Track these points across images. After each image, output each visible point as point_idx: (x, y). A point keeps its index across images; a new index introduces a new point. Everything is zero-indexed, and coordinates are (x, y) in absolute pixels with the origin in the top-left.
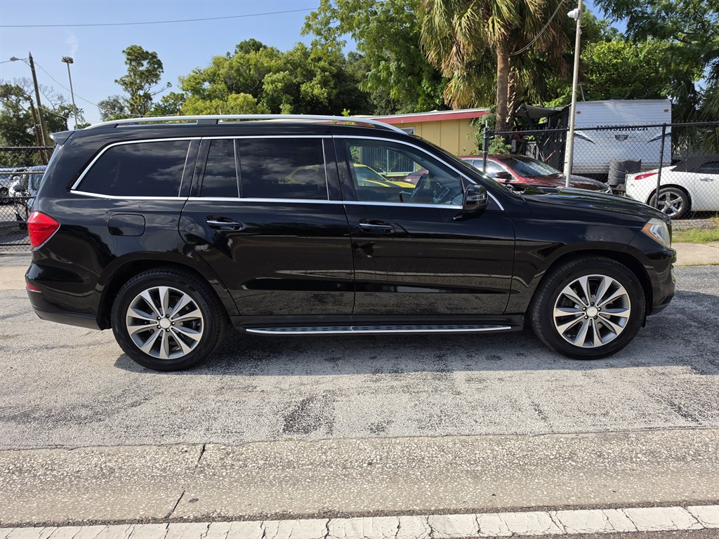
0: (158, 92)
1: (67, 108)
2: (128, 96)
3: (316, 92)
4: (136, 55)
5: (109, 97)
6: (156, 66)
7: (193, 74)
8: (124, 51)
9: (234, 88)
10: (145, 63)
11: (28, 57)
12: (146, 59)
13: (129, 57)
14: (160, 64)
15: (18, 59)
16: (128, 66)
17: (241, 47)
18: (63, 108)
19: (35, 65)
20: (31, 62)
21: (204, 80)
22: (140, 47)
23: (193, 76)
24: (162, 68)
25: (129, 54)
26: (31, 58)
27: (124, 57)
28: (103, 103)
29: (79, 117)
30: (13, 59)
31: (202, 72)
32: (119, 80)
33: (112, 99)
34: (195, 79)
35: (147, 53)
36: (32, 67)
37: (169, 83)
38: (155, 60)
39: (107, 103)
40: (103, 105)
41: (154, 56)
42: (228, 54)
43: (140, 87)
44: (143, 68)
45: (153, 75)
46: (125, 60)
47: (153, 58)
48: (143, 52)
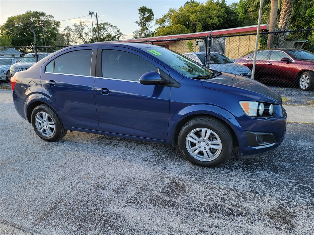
0: (153, 27)
1: (119, 35)
2: (141, 28)
4: (143, 10)
6: (151, 15)
8: (138, 9)
12: (147, 12)
14: (153, 14)
16: (139, 15)
17: (186, 4)
22: (145, 7)
24: (154, 16)
25: (140, 10)
26: (96, 13)
27: (139, 11)
32: (136, 21)
35: (148, 9)
36: (97, 17)
40: (134, 33)
43: (144, 25)
44: (146, 16)
45: (149, 19)
46: (139, 13)
47: (150, 11)
48: (146, 9)
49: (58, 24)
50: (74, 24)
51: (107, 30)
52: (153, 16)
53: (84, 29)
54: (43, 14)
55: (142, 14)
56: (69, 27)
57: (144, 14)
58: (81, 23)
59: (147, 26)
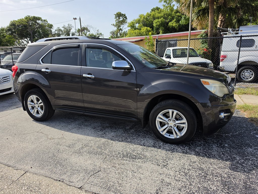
0: (125, 28)
1: (99, 34)
2: (116, 29)
3: (174, 25)
4: (119, 15)
7: (132, 21)
9: (145, 25)
10: (121, 17)
11: (79, 18)
12: (122, 16)
13: (116, 16)
14: (126, 18)
16: (115, 19)
17: (152, 10)
18: (98, 34)
20: (80, 20)
21: (136, 23)
22: (120, 13)
23: (132, 22)
25: (116, 15)
26: (80, 18)
27: (115, 16)
28: (111, 32)
29: (103, 37)
31: (136, 20)
32: (112, 24)
33: (114, 31)
34: (133, 23)
35: (123, 14)
38: (125, 17)
41: (125, 15)
42: (148, 13)
43: (119, 26)
44: (121, 20)
45: (123, 22)
46: (115, 17)
47: (124, 16)
48: (121, 14)
49: (51, 26)
50: (63, 26)
51: (89, 31)
52: (126, 20)
53: (71, 29)
54: (39, 19)
55: (117, 18)
56: (59, 28)
57: (119, 18)
58: (69, 25)
59: (121, 27)
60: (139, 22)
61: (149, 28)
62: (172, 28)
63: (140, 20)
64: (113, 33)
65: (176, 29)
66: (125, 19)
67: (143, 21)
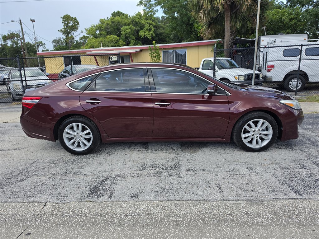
0: (77, 35)
1: (38, 43)
2: (64, 37)
3: (146, 34)
4: (67, 19)
5: (57, 38)
7: (91, 27)
8: (61, 18)
9: (110, 33)
10: (71, 22)
12: (72, 20)
13: (64, 20)
15: (15, 21)
16: (63, 24)
17: (113, 15)
19: (22, 23)
20: (21, 22)
21: (96, 30)
22: (69, 15)
24: (79, 25)
25: (63, 18)
26: (20, 20)
27: (62, 20)
29: (44, 47)
30: (12, 21)
31: (95, 26)
32: (60, 30)
34: (92, 29)
35: (72, 18)
36: (21, 24)
37: (82, 31)
38: (76, 21)
39: (56, 40)
40: (54, 41)
41: (75, 19)
42: (108, 18)
43: (69, 33)
44: (70, 25)
45: (74, 28)
46: (62, 21)
48: (70, 17)
55: (66, 23)
57: (68, 23)
60: (100, 28)
61: (116, 36)
62: (144, 37)
63: (103, 26)
64: (57, 42)
65: (149, 38)
66: (77, 24)
67: (106, 28)
